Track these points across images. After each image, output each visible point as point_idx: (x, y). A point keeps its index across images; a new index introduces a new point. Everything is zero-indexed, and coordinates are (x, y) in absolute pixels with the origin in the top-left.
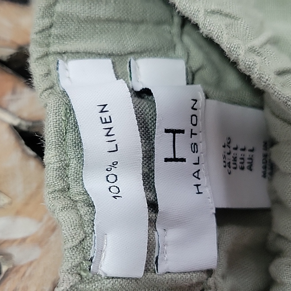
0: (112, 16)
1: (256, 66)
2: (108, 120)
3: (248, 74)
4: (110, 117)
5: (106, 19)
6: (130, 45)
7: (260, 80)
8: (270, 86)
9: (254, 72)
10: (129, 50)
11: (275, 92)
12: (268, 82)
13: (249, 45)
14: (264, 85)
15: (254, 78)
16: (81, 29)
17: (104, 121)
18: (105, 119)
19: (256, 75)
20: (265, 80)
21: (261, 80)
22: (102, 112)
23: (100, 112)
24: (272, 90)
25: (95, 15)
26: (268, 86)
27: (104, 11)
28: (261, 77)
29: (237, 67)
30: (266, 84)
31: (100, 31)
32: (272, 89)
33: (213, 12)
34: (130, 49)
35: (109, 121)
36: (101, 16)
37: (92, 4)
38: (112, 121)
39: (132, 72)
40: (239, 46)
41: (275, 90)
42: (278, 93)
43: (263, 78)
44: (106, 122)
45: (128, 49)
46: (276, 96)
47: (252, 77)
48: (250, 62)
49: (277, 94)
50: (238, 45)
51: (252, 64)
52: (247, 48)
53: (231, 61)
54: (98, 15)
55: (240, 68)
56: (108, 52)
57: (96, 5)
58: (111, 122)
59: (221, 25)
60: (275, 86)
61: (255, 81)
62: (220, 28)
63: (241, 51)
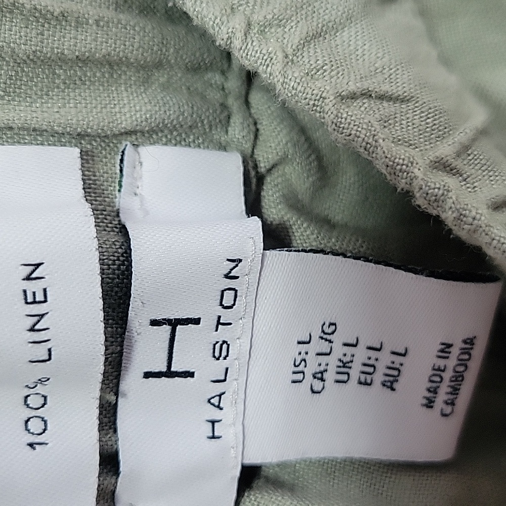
0: (90, 51)
1: (450, 194)
2: (39, 297)
3: (434, 213)
4: (45, 290)
5: (77, 57)
6: (128, 115)
7: (459, 221)
8: (481, 229)
9: (447, 207)
10: (123, 126)
11: (494, 239)
12: (476, 222)
13: (432, 155)
14: (470, 230)
15: (447, 218)
16: (22, 76)
17: (30, 299)
18: (34, 293)
19: (450, 213)
20: (470, 220)
21: (462, 221)
22: (28, 278)
23: (24, 279)
24: (487, 237)
25: (52, 48)
26: (478, 230)
27: (72, 42)
28: (461, 215)
29: (411, 202)
30: (474, 226)
31: (65, 83)
32: (487, 234)
33: (353, 97)
34: (126, 123)
35: (43, 299)
36: (66, 52)
37: (46, 25)
38: (49, 299)
39: (124, 173)
40: (412, 159)
41: (493, 235)
42: (499, 241)
43: (465, 216)
44: (34, 302)
45: (121, 123)
46: (495, 247)
47: (443, 216)
48: (436, 190)
49: (497, 244)
50: (409, 158)
51: (441, 192)
52: (428, 162)
53: (398, 191)
54: (58, 48)
55: (417, 203)
56: (76, 129)
57: (55, 27)
58: (45, 301)
59: (372, 121)
60: (492, 229)
61: (450, 224)
62: (370, 128)
63: (416, 171)
